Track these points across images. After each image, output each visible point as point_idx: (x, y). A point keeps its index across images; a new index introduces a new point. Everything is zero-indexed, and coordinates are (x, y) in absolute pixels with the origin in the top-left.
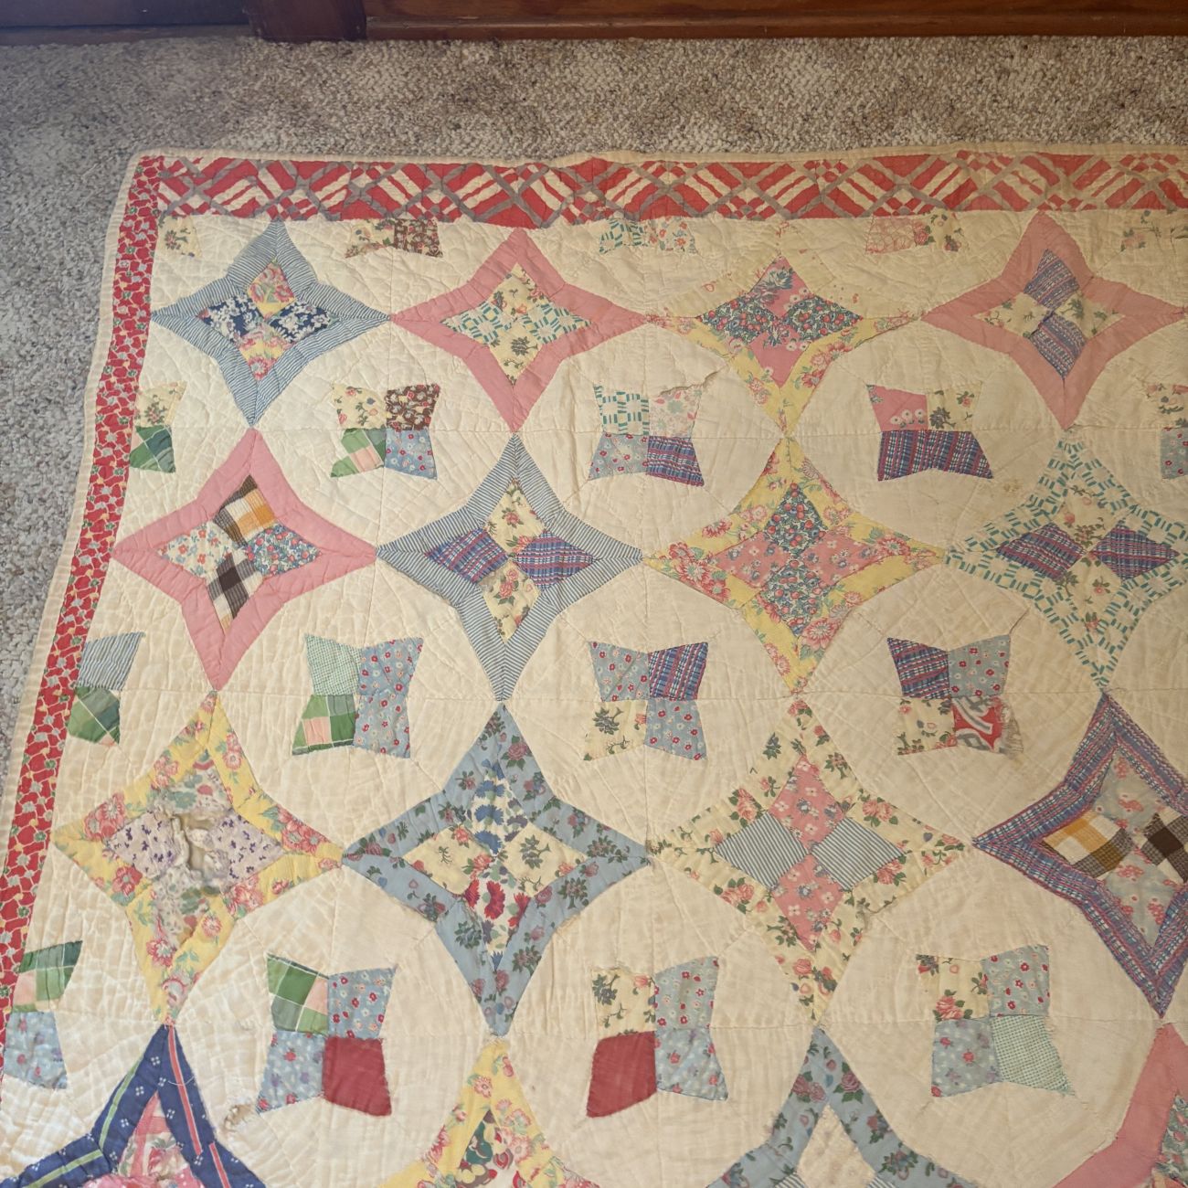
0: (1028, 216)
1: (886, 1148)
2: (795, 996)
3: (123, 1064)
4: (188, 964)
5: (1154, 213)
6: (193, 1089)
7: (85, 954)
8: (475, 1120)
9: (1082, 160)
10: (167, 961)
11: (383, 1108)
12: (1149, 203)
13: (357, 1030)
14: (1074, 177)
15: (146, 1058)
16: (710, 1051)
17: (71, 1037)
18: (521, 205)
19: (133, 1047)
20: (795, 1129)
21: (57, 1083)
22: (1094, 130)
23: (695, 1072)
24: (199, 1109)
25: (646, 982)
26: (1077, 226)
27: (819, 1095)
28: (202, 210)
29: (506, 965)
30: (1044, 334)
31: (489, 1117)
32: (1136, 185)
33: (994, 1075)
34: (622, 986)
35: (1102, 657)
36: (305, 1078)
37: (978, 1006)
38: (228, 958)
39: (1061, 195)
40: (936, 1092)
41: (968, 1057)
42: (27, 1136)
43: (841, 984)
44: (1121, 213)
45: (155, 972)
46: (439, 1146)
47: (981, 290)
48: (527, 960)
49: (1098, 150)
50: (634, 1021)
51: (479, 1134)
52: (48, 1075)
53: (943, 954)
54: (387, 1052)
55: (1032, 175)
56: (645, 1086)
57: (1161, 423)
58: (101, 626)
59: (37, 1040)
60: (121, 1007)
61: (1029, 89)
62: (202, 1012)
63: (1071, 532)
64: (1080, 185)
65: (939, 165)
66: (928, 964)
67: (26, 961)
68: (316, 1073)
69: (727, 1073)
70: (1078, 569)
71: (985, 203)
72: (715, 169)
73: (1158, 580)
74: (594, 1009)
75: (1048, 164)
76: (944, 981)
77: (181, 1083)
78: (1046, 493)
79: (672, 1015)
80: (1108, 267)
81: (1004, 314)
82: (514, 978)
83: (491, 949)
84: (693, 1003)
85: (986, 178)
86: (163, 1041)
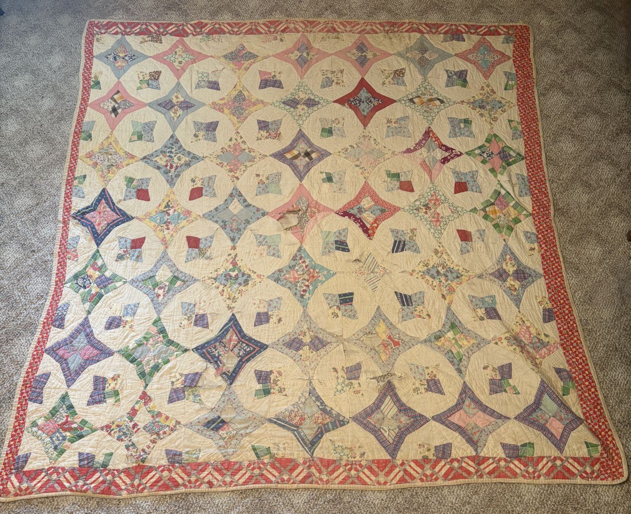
0: (300, 34)
1: (246, 204)
2: (231, 181)
3: (96, 194)
4: (108, 178)
5: (329, 34)
6: (110, 197)
7: (87, 177)
8: (167, 202)
9: (314, 22)
10: (104, 178)
11: (149, 200)
12: (328, 31)
13: (143, 187)
14: (312, 26)
15: (101, 193)
16: (213, 190)
17: (86, 190)
18: (182, 32)
19: (98, 191)
20: (229, 202)
21: (83, 197)
22: (319, 15)
23: (210, 193)
24: (112, 200)
25: (202, 179)
26: (310, 37)
27: (234, 196)
28: (105, 33)
29: (173, 177)
30: (300, 59)
31: (169, 201)
32: (326, 27)
33: (268, 192)
34: (197, 180)
35: (301, 122)
36: (133, 195)
37: (266, 182)
38: (117, 176)
39: (309, 29)
40: (256, 195)
41: (263, 189)
42: (78, 205)
43: (240, 179)
44: (322, 33)
45: (102, 179)
46: (160, 205)
47: (287, 50)
48: (178, 176)
49: (319, 20)
50: (199, 185)
51: (168, 203)
52: (82, 195)
53: (261, 173)
54: (149, 191)
55: (302, 25)
56: (201, 195)
57: (322, 77)
58: (86, 119)
59: (79, 191)
60: (95, 185)
61: (305, 6)
62: (112, 185)
63: (299, 99)
64: (313, 28)
65: (281, 23)
66: (258, 175)
67: (76, 179)
68: (135, 194)
69: (216, 193)
70: (299, 106)
71: (291, 31)
72: (229, 24)
73: (315, 108)
74: (191, 184)
75: (306, 22)
76: (261, 178)
77: (108, 196)
78: (295, 91)
79: (206, 184)
80: (316, 46)
81: (291, 55)
82: (175, 179)
83: (170, 174)
84: (211, 182)
85: (292, 26)
86: (104, 190)
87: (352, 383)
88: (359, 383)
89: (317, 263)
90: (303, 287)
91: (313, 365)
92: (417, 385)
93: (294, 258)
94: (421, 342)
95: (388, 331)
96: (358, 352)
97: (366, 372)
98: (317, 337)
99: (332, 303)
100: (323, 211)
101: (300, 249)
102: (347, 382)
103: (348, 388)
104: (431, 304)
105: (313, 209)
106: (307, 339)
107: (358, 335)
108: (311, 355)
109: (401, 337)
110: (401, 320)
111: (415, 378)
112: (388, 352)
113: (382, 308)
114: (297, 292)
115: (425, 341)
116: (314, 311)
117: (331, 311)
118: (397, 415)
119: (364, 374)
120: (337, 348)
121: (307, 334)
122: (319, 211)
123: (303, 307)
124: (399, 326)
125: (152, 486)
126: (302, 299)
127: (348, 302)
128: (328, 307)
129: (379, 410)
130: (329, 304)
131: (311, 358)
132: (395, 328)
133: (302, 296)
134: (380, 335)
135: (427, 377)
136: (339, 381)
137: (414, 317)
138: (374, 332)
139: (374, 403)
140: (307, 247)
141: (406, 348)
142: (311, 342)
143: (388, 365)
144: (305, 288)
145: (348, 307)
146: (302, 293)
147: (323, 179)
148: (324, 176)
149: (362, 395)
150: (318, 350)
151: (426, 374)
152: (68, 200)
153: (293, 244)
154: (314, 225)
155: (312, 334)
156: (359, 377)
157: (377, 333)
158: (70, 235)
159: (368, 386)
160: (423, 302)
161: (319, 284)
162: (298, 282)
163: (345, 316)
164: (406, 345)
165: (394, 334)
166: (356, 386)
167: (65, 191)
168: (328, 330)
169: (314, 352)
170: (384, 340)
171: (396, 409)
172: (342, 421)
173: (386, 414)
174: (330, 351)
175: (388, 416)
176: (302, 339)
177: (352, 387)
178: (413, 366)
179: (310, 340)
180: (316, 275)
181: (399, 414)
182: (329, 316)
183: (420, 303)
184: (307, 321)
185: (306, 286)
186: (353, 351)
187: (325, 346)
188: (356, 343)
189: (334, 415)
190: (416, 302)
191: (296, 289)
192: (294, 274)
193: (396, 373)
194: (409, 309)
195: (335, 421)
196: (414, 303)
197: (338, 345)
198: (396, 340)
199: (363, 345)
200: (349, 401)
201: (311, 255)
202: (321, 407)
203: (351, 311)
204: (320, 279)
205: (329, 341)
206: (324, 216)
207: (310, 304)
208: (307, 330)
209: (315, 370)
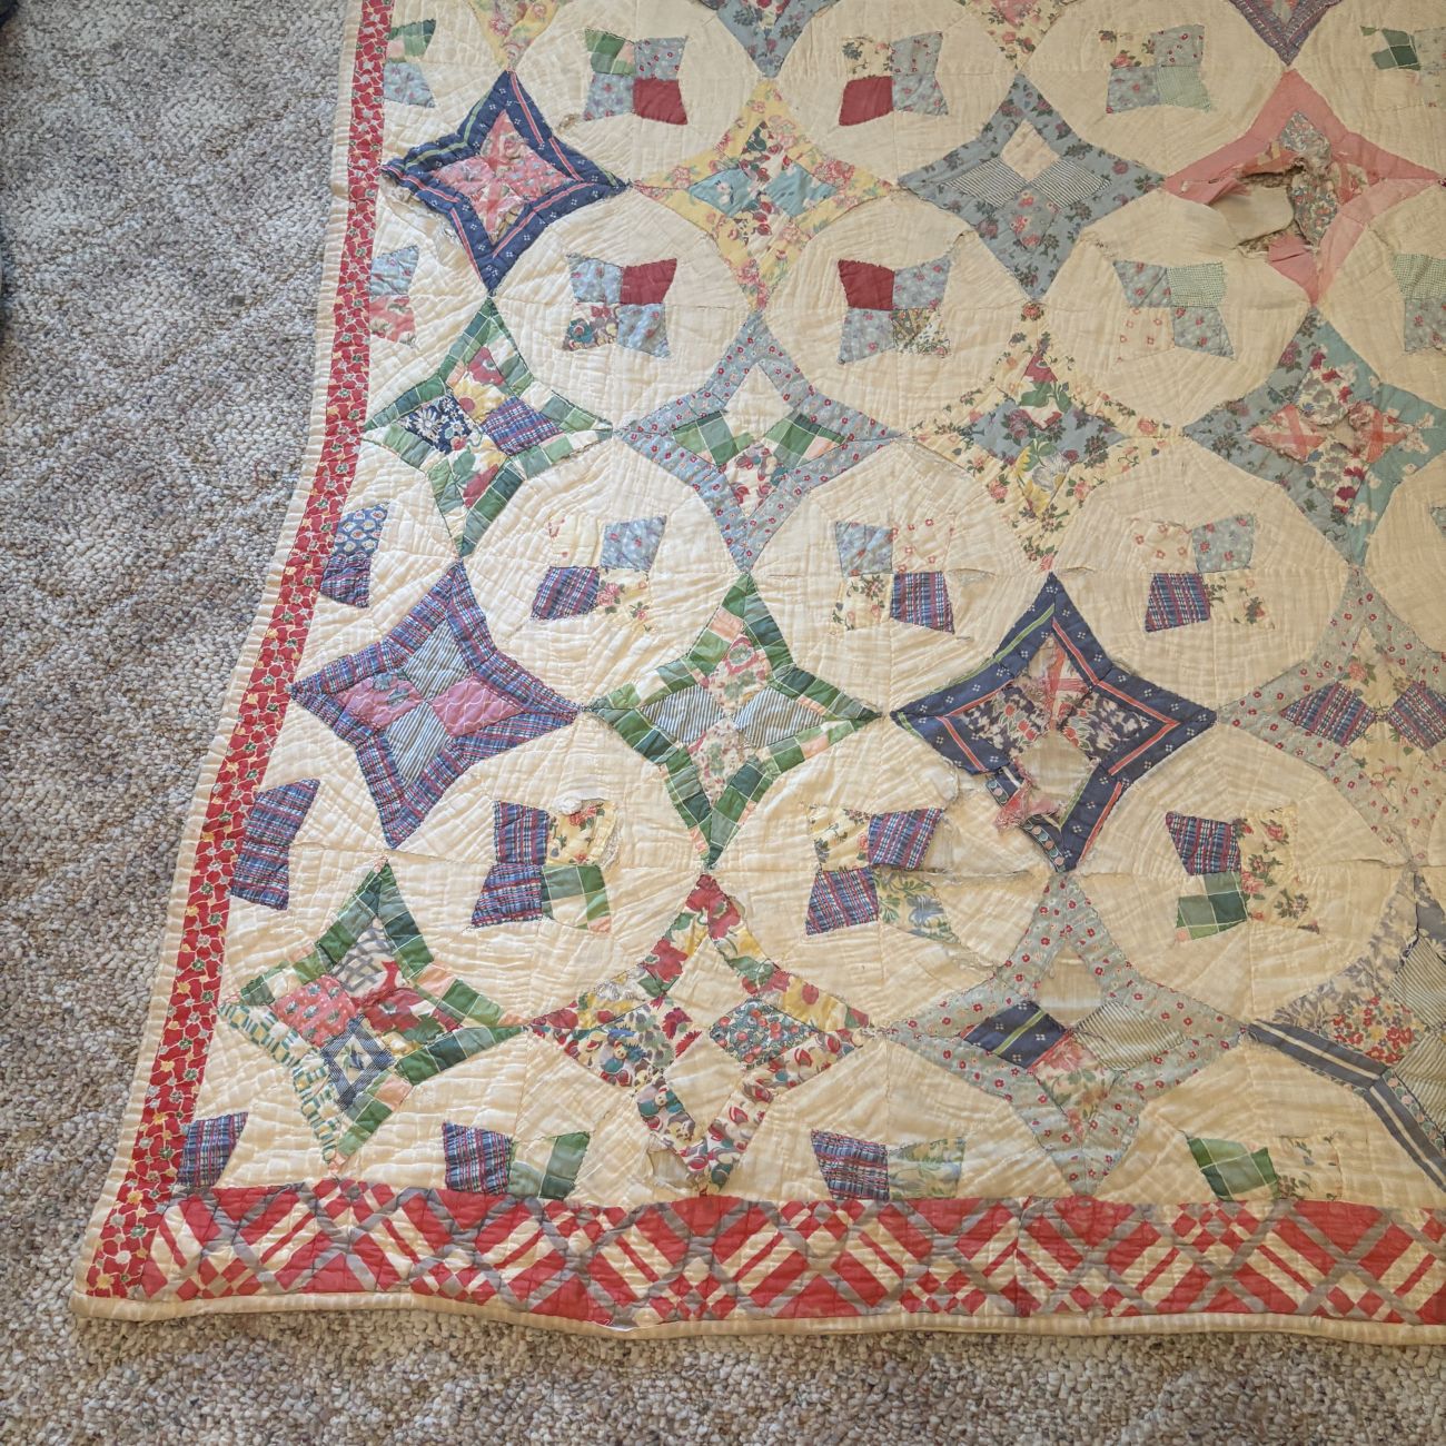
1: (1068, 142)
2: (1002, 55)
3: (476, 91)
4: (523, 34)
6: (532, 106)
7: (438, 28)
8: (754, 126)
10: (505, 33)
11: (682, 120)
13: (658, 74)
15: (495, 89)
16: (935, 86)
17: (435, 77)
19: (484, 84)
20: (1001, 134)
21: (427, 103)
23: (923, 97)
24: (539, 118)
25: (886, 47)
27: (1019, 113)
29: (774, 35)
31: (763, 125)
33: (1155, 101)
34: (866, 49)
36: (619, 101)
37: (1147, 61)
38: (554, 29)
40: (1110, 110)
41: (1136, 88)
42: (408, 133)
43: (1038, 48)
45: (497, 39)
46: (726, 139)
48: (792, 32)
50: (876, 69)
51: (757, 133)
52: (420, 95)
53: (1121, 29)
54: (682, 87)
56: (884, 106)
59: (409, 78)
60: (472, 58)
62: (536, 63)
66: (1108, 36)
67: (394, 33)
68: (628, 98)
69: (947, 99)
74: (844, 63)
76: (1121, 45)
77: (523, 103)
79: (905, 67)
82: (781, 44)
83: (762, 26)
84: (921, 58)
86: (506, 79)
89: (1387, 381)
90: (1338, 479)
91: (1416, 804)
93: (1289, 360)
98: (1422, 686)
100: (1391, 174)
101: (1308, 325)
105: (1350, 167)
106: (1380, 695)
108: (1405, 761)
114: (1317, 498)
116: (1397, 577)
121: (1380, 673)
122: (1374, 177)
123: (1350, 560)
125: (767, 1290)
126: (1339, 529)
133: (1339, 515)
140: (1336, 316)
142: (1397, 705)
144: (1346, 481)
146: (1338, 501)
147: (1375, 56)
148: (1380, 43)
150: (1433, 743)
152: (367, 113)
153: (1280, 305)
154: (1359, 232)
155: (1400, 672)
158: (381, 243)
161: (1406, 469)
162: (1316, 456)
167: (356, 80)
169: (1419, 752)
176: (1359, 692)
179: (1394, 697)
180: (1388, 429)
184: (1373, 617)
185: (1349, 472)
191: (1310, 485)
192: (1293, 426)
201: (1359, 351)
204: (1407, 445)
206: (1398, 199)
207: (1377, 547)
208: (1378, 657)
209: (1429, 828)
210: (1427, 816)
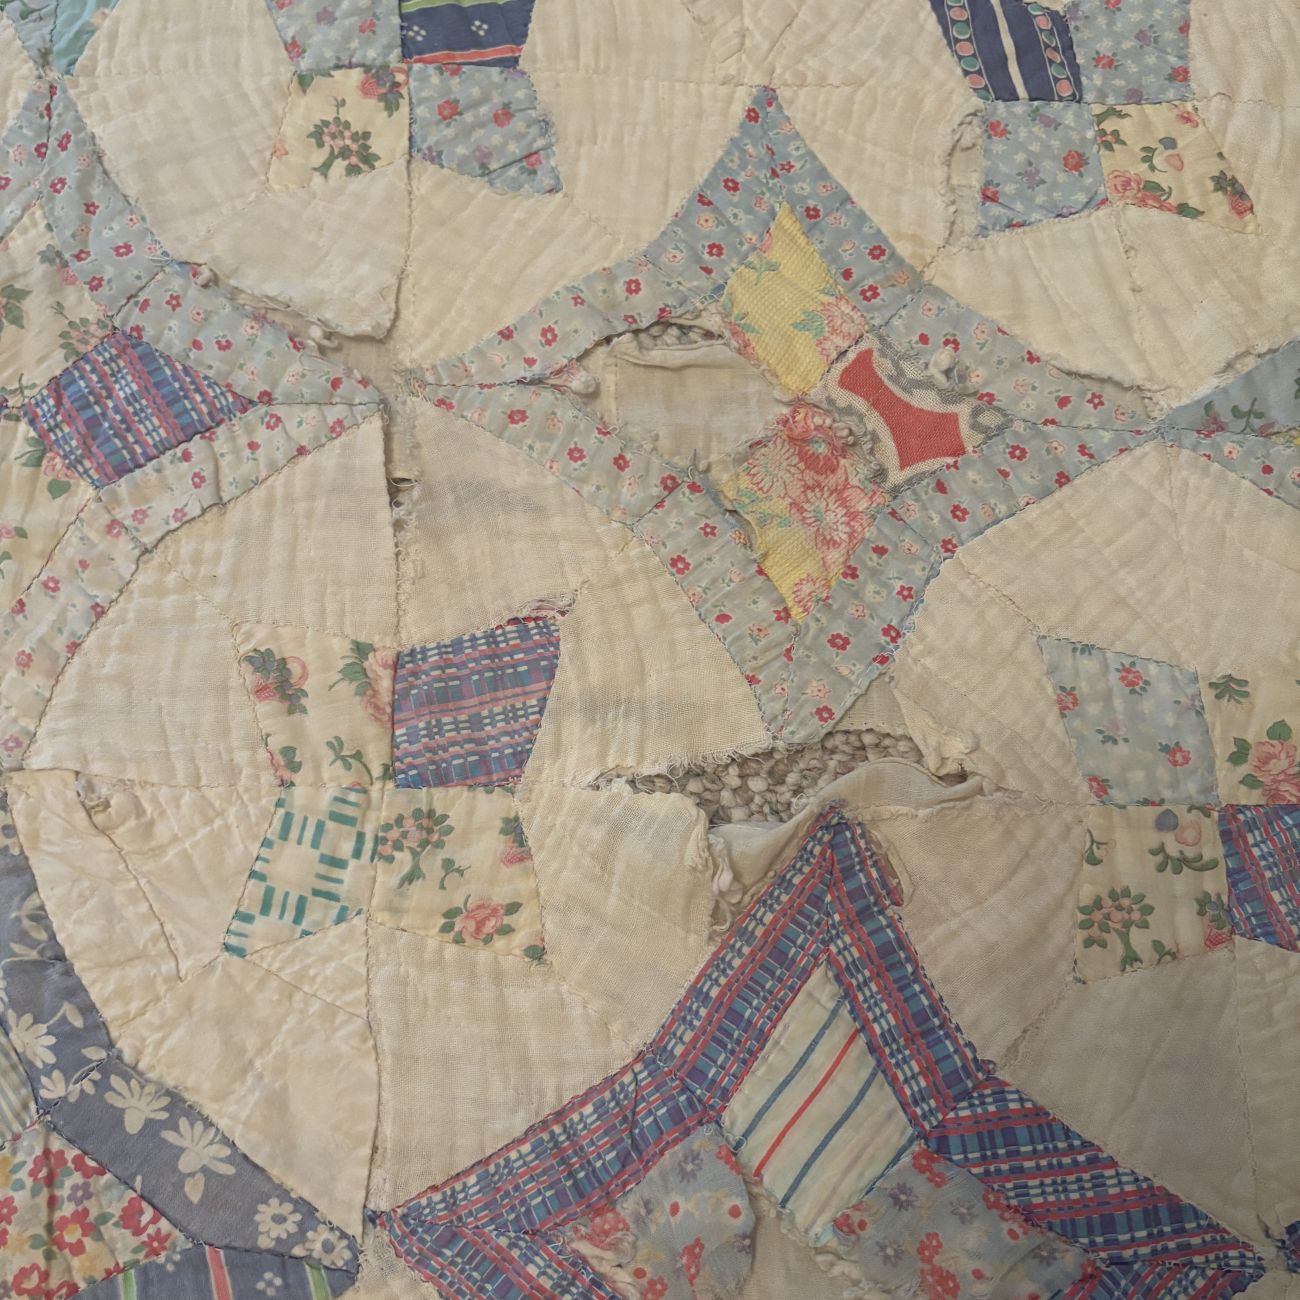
87: (432, 824)
88: (513, 828)
91: (44, 614)
92: (1129, 864)
94: (1168, 431)
95: (849, 315)
96: (538, 511)
97: (594, 708)
98: (131, 344)
99: (322, 43)
102: (387, 803)
103: (386, 878)
104: (1250, 87)
106: (24, 359)
107: (549, 336)
108: (47, 512)
109: (977, 379)
110: (970, 223)
111: (1100, 786)
112: (835, 515)
113: (800, 108)
115: (1209, 421)
116: (138, 98)
117: (312, 108)
118: (900, 1199)
119: (574, 728)
120: (328, 459)
121: (35, 308)
123: (44, 57)
124: (956, 275)
127: (478, 43)
128: (286, 72)
129: (701, 1139)
130: (294, 48)
131: (37, 545)
132: (918, 284)
134: (766, 347)
135: (1230, 786)
136: (300, 795)
137: (1095, 202)
138: (711, 321)
139: (652, 1055)
141: (1026, 476)
142: (57, 386)
143: (839, 643)
145: (477, 83)
149: (536, 953)
150: (122, 470)
151: (1222, 750)
155: (86, 307)
156: (520, 758)
157: (739, 334)
159: (605, 860)
160: (1180, 75)
163: (435, 157)
164: (1018, 453)
165: (902, 336)
166: (481, 849)
168: (257, 283)
169: (84, 491)
170: (798, 402)
171: (898, 1130)
172: (282, 1258)
173: (776, 1181)
174: (251, 484)
175: (803, 1209)
177: (432, 864)
178: (1089, 665)
179: (57, 363)
181: (920, 1185)
182: (279, 151)
183: (1151, 81)
184: (57, 185)
186: (477, 494)
187: (206, 431)
188: (516, 416)
189: (194, 1191)
190: (1109, 63)
193: (918, 726)
194: (1053, 124)
195: (195, 1262)
196: (1093, 80)
197: (338, 428)
198: (926, 401)
199: (590, 442)
200: (387, 1018)
202: (54, 1088)
203: (504, 115)
205: (247, 381)
207: (113, 37)
208: (40, 269)
209: (57, 676)
210: (60, 643)
